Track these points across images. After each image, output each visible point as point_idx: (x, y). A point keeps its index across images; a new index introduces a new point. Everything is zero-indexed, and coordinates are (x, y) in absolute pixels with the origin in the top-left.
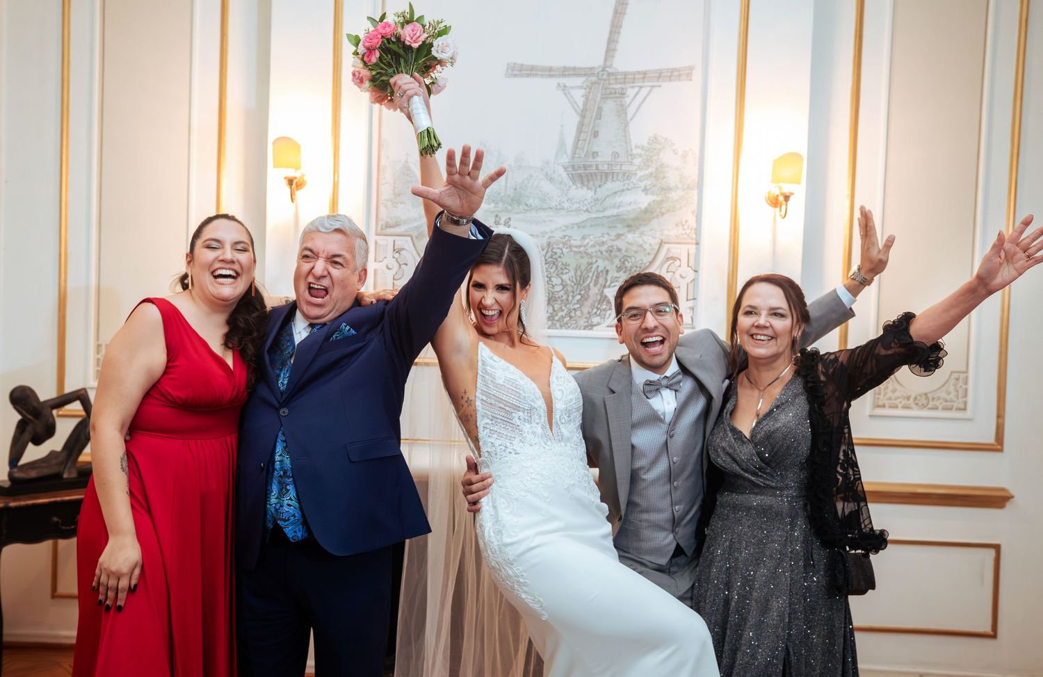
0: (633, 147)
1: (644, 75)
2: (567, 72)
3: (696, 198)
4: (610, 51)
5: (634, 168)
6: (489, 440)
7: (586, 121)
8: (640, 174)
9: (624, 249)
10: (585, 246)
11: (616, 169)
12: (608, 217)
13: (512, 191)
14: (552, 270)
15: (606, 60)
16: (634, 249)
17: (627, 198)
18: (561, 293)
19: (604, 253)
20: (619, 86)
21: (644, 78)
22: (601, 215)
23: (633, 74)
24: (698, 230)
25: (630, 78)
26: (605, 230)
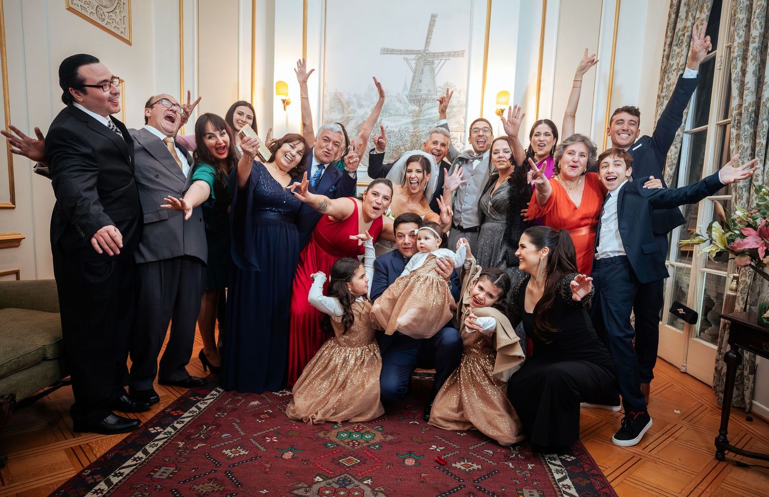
0: (437, 87)
1: (443, 54)
2: (408, 52)
3: (464, 111)
4: (427, 43)
7: (416, 75)
10: (415, 132)
11: (430, 97)
12: (425, 119)
14: (400, 143)
15: (425, 47)
20: (431, 59)
22: (422, 118)
23: (438, 53)
24: (465, 126)
25: (436, 55)
26: (424, 125)
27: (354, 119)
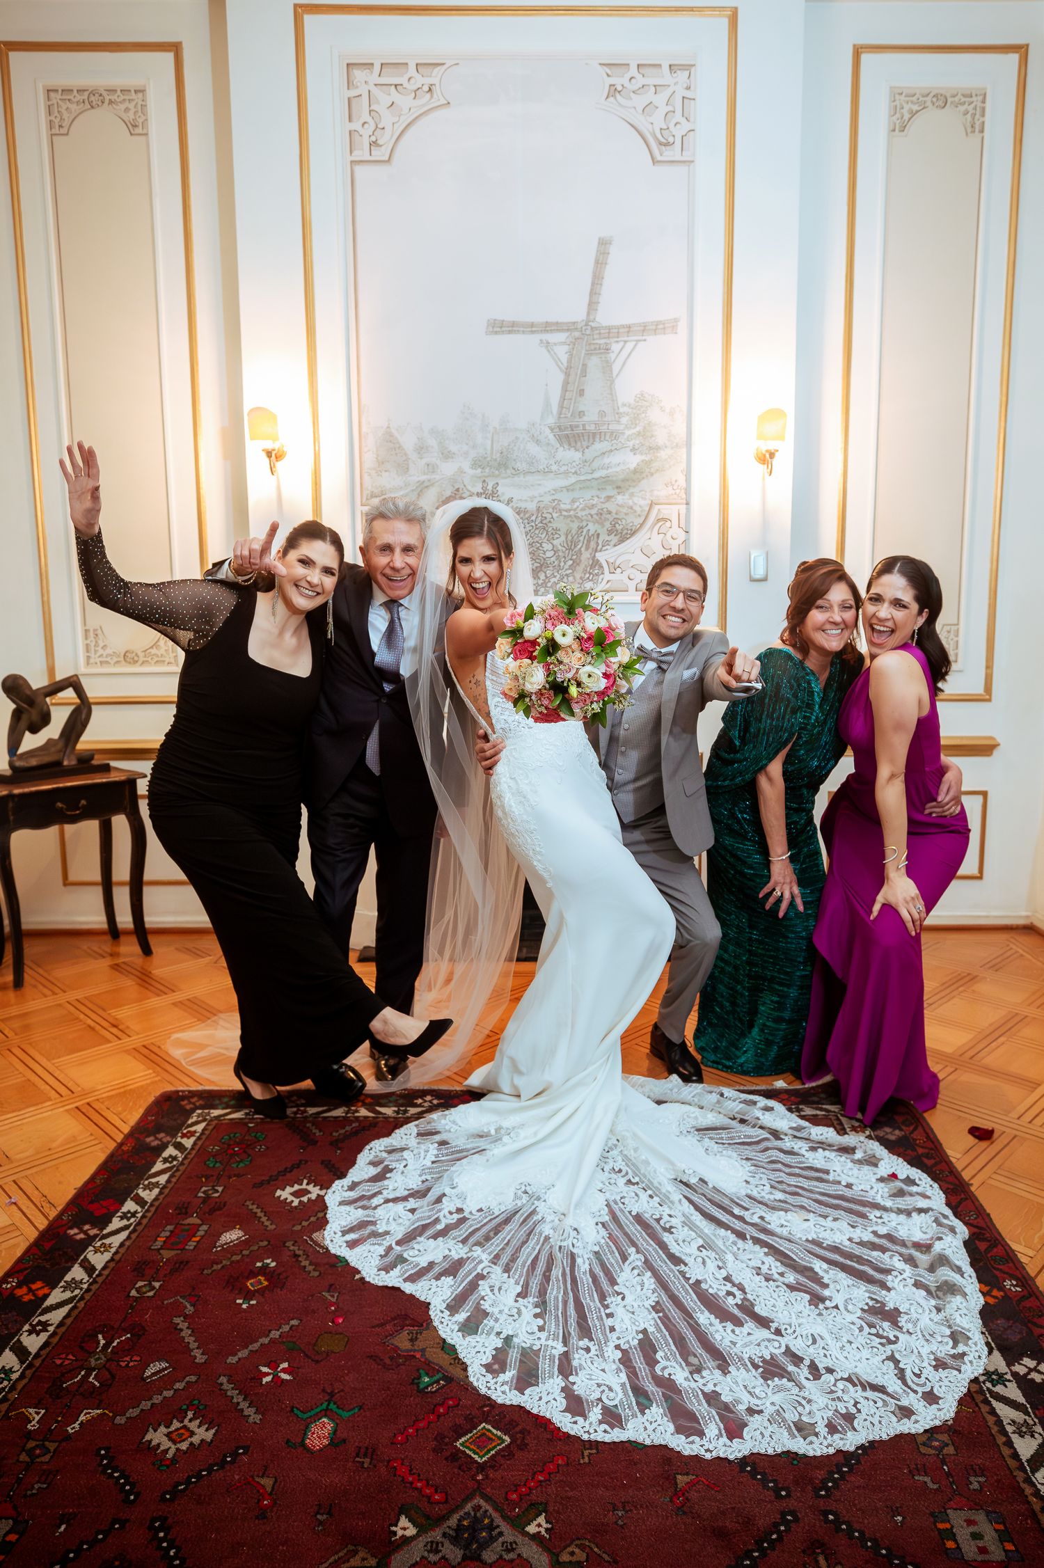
0: (620, 404)
1: (629, 329)
2: (549, 327)
3: (685, 456)
4: (592, 305)
5: (622, 427)
6: (502, 717)
7: (571, 379)
8: (628, 433)
9: (614, 511)
10: (575, 510)
11: (604, 428)
12: (596, 479)
13: (498, 455)
14: (543, 536)
15: (588, 314)
16: (624, 510)
17: (614, 459)
18: (553, 559)
19: (595, 516)
20: (602, 341)
21: (629, 332)
22: (589, 477)
23: (618, 327)
24: (688, 491)
25: (613, 332)
26: (594, 492)
27: (432, 485)
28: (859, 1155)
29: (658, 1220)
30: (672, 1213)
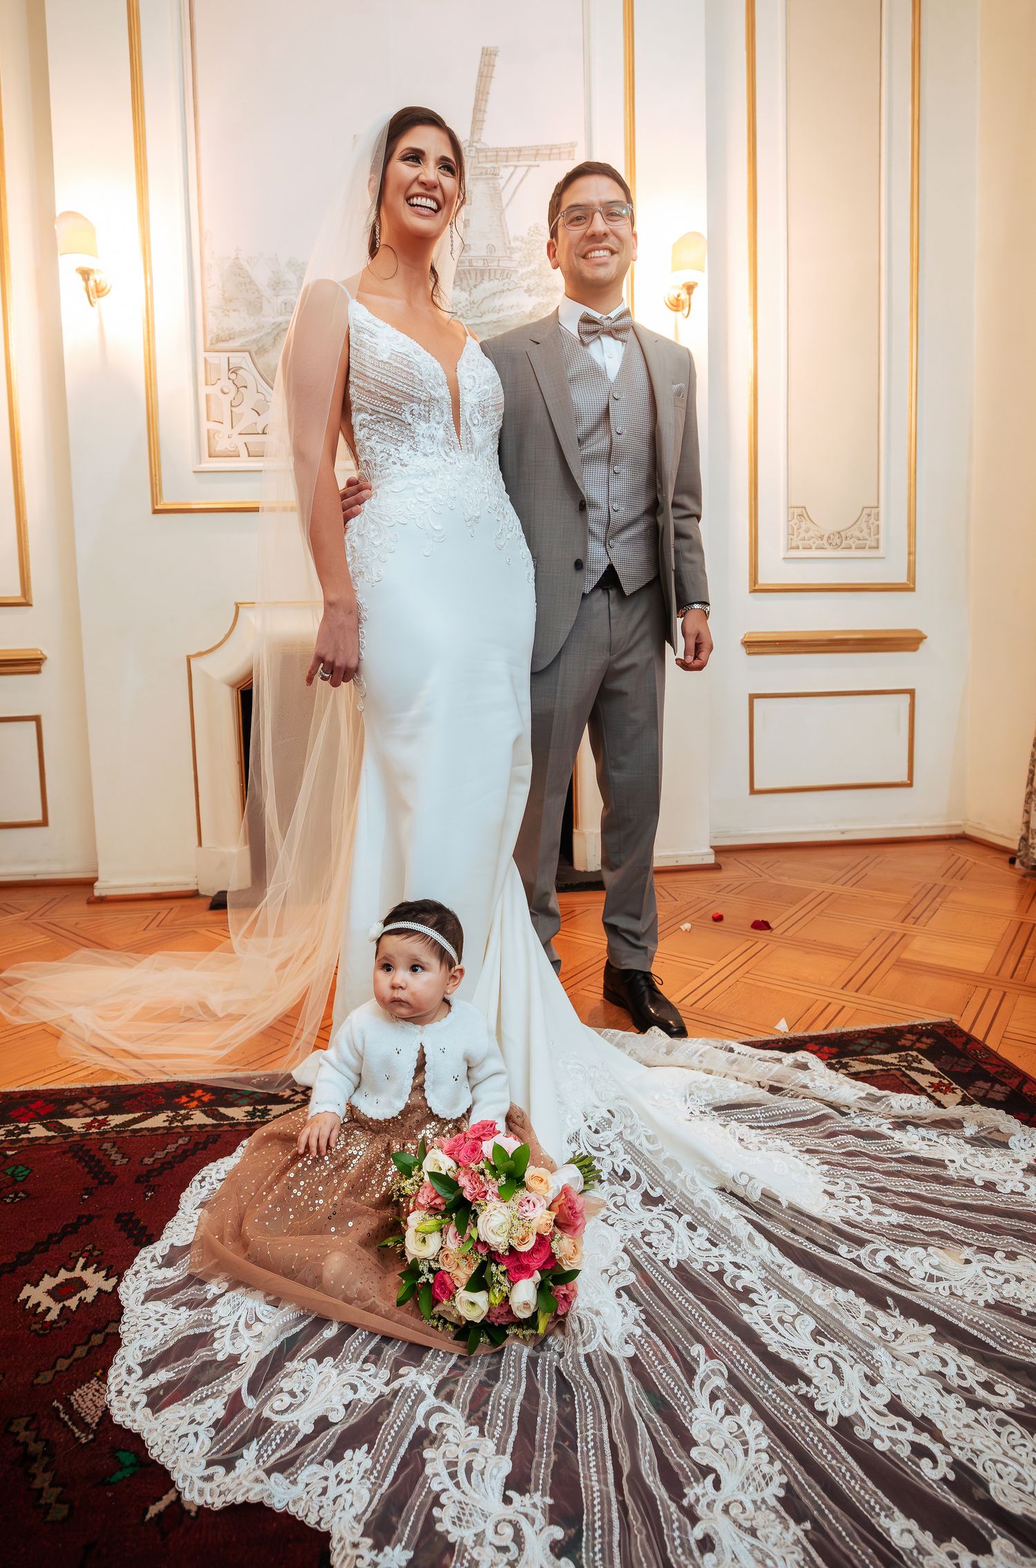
1: (519, 152)
4: (477, 122)
5: (513, 265)
6: (367, 444)
15: (472, 133)
20: (489, 165)
21: (519, 156)
23: (507, 150)
25: (502, 155)
28: (970, 1131)
29: (719, 1275)
30: (739, 1260)
